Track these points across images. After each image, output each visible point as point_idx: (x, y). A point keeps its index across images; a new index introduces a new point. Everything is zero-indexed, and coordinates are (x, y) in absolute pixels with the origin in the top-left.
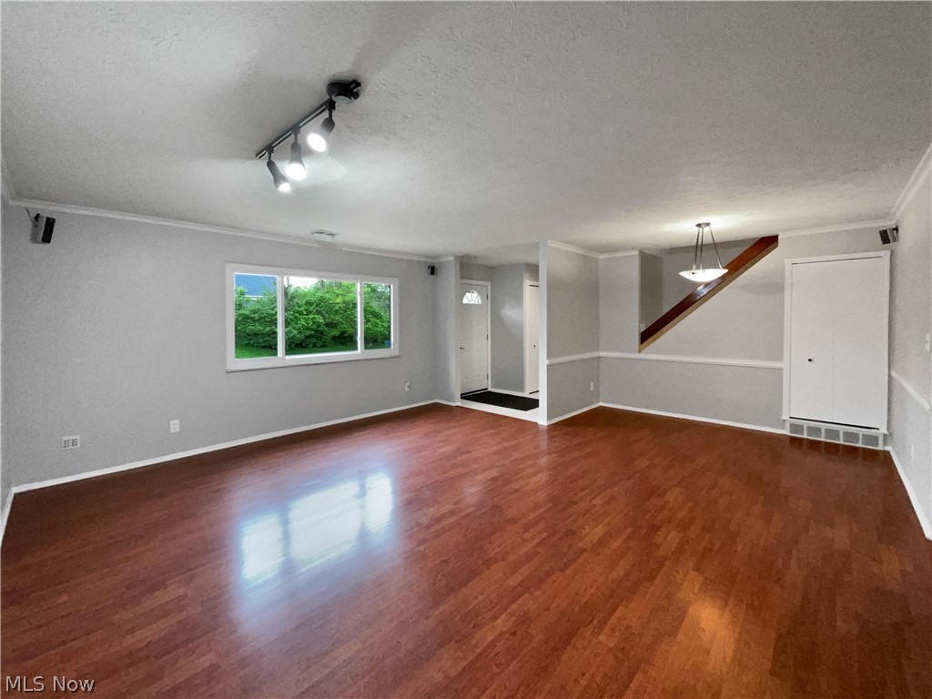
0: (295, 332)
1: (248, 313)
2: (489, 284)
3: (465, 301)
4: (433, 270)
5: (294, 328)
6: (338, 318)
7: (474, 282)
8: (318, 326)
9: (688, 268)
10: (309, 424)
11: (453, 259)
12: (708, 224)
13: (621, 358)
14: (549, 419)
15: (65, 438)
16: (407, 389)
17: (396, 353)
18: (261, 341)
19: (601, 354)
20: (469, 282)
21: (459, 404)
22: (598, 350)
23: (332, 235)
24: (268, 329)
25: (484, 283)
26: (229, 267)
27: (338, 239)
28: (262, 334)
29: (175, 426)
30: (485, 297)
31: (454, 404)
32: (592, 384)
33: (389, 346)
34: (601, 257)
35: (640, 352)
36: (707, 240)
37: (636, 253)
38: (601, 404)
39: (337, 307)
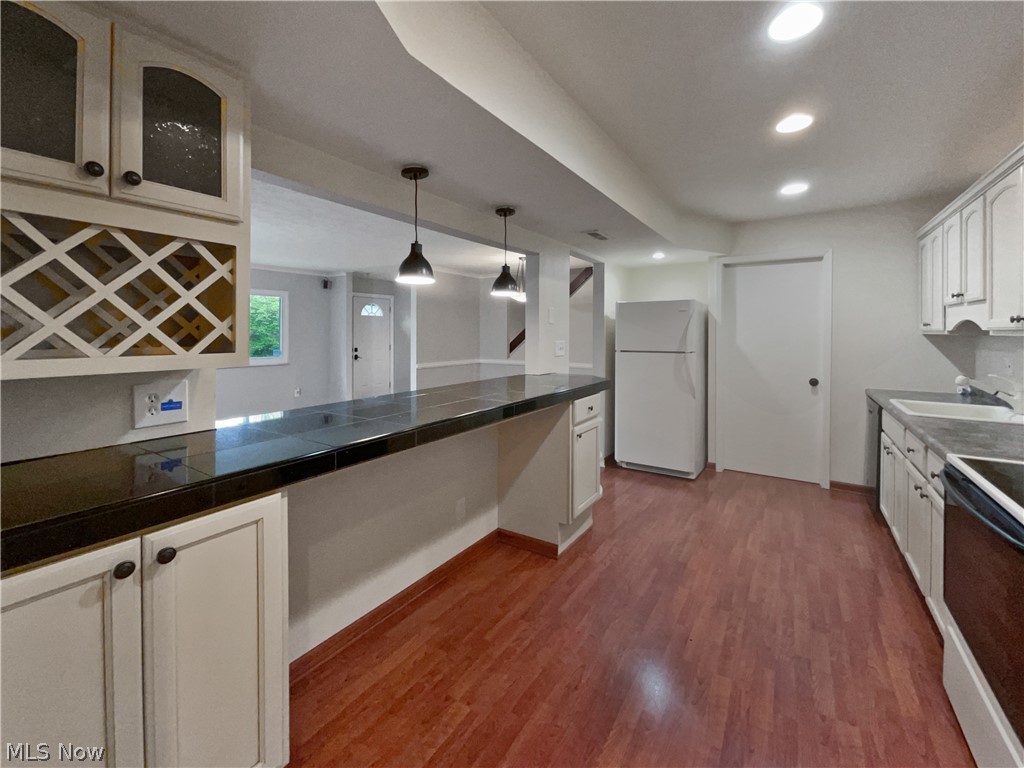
2: (392, 298)
3: (364, 313)
4: (326, 284)
6: (262, 329)
7: (374, 296)
11: (344, 274)
13: (496, 364)
16: (297, 395)
17: (285, 361)
19: (482, 361)
20: (368, 295)
22: (479, 357)
25: (387, 297)
30: (387, 310)
33: (278, 354)
34: (481, 277)
35: (509, 357)
39: (260, 318)
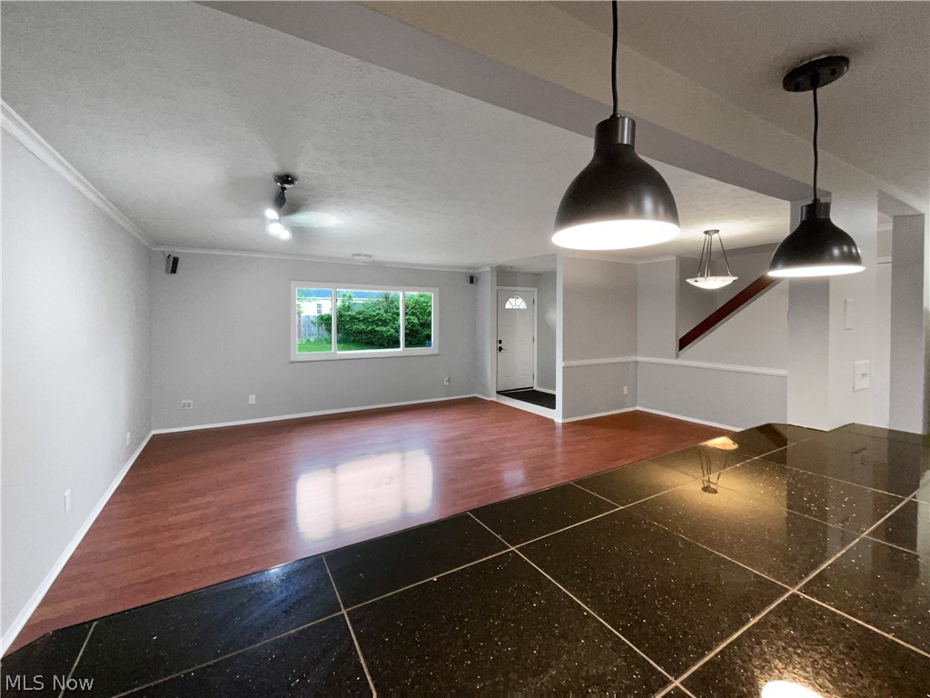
0: (393, 331)
1: (354, 314)
2: (536, 290)
3: (508, 306)
4: (472, 280)
5: (392, 327)
7: (517, 288)
8: (412, 326)
9: (694, 276)
10: (357, 406)
11: (489, 269)
12: (717, 231)
13: (660, 364)
14: (564, 418)
15: (184, 402)
16: (446, 383)
17: (436, 352)
18: (364, 338)
19: (639, 359)
20: (512, 288)
21: (495, 399)
22: (636, 354)
23: (370, 256)
24: (370, 328)
25: (529, 289)
26: (293, 284)
27: (374, 259)
28: (366, 332)
29: (252, 399)
30: (530, 303)
31: (489, 399)
32: (625, 388)
33: (430, 345)
34: (639, 263)
35: (677, 357)
36: (716, 246)
37: (674, 258)
38: (638, 408)
